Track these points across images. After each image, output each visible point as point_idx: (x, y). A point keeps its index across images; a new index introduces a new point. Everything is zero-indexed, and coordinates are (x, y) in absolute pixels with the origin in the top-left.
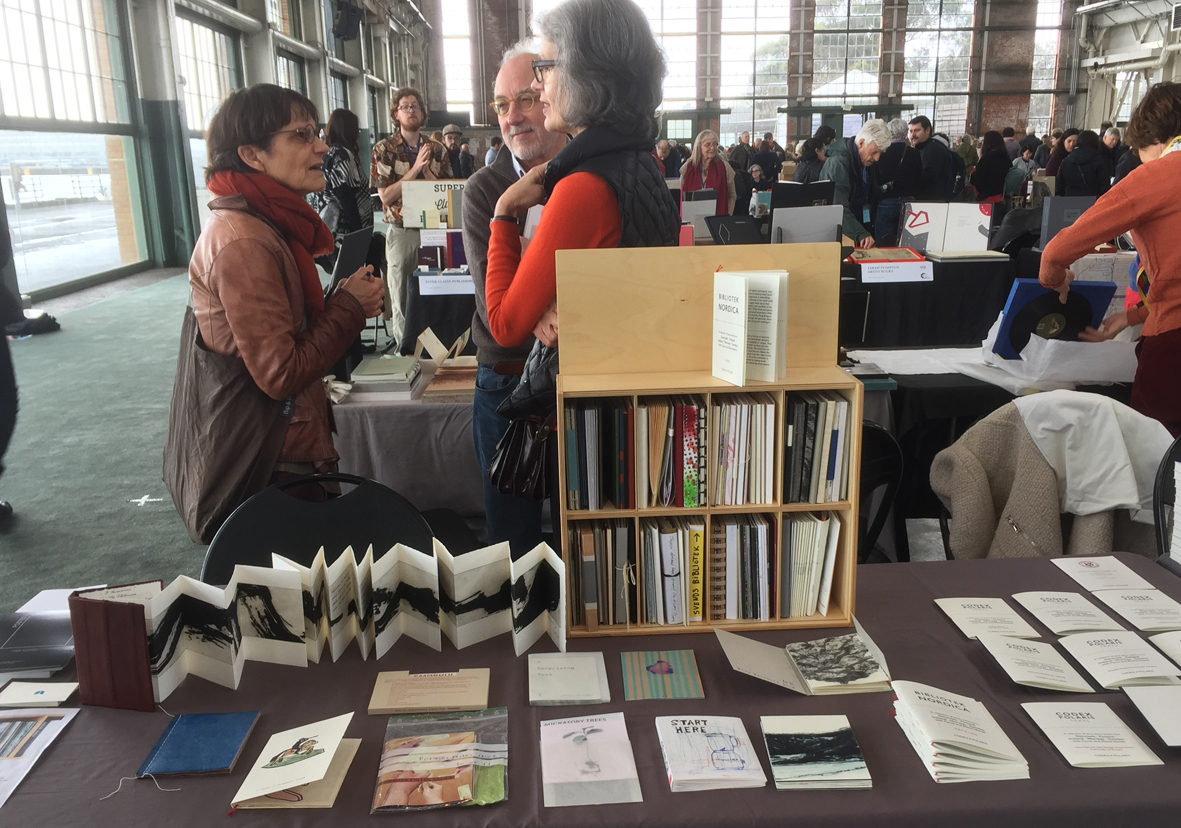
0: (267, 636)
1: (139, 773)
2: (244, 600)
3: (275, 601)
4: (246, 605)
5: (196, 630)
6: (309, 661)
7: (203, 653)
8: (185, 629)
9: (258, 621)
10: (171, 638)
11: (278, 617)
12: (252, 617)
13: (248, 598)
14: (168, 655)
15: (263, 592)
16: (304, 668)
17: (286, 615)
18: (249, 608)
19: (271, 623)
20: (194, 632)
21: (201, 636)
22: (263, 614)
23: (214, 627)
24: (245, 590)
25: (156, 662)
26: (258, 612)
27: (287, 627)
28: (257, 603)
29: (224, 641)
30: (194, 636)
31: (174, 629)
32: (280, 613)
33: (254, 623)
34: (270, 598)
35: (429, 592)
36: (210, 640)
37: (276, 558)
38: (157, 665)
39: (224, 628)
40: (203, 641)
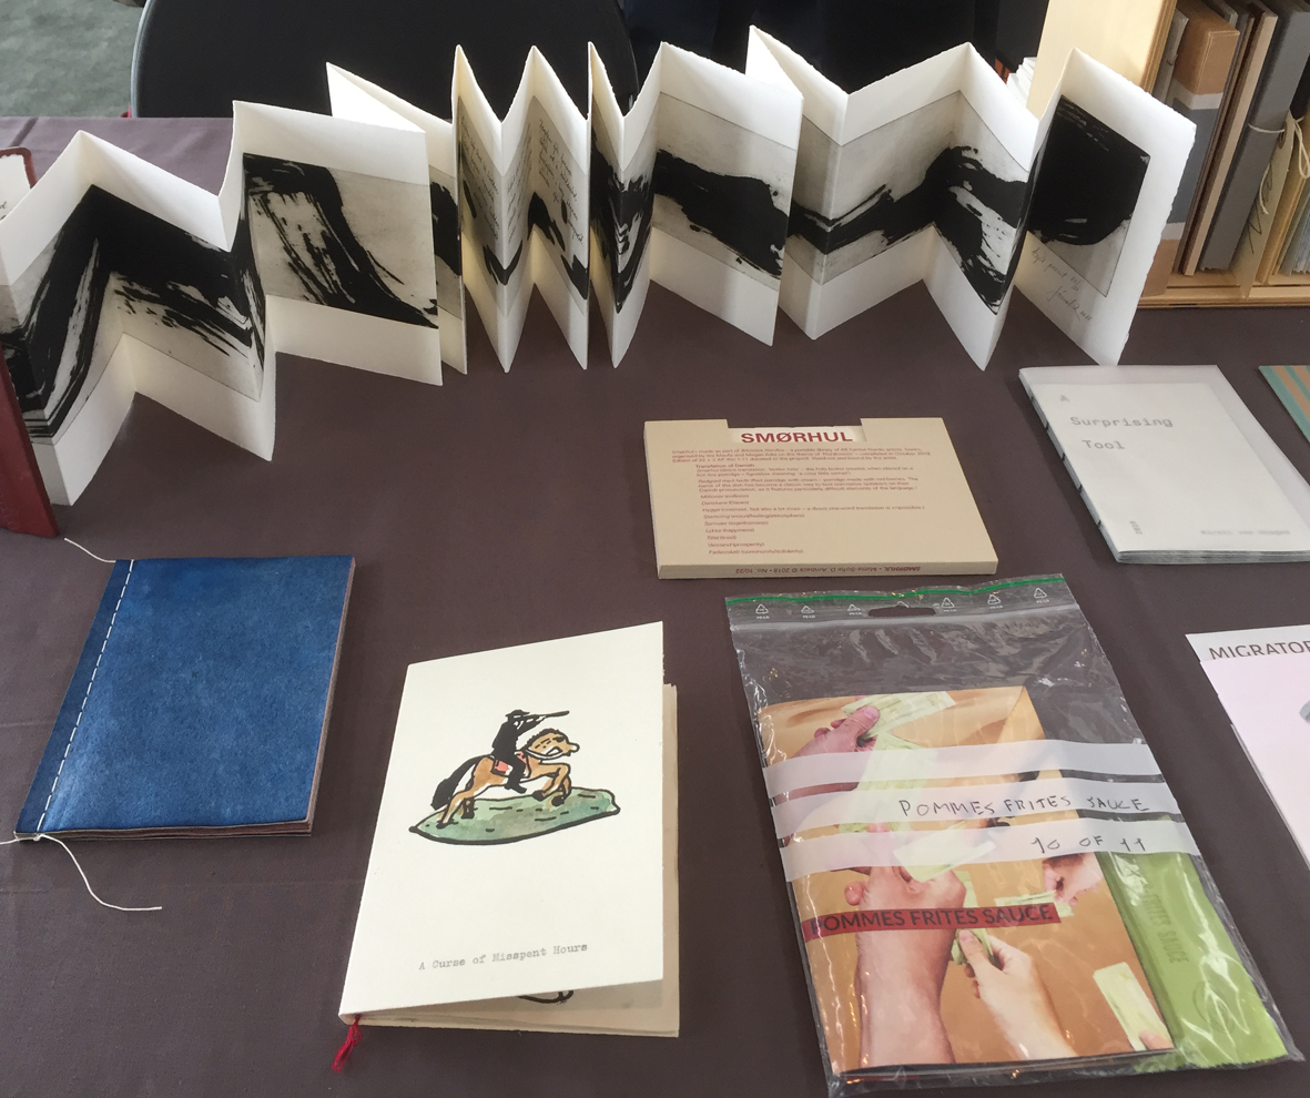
0: (333, 300)
1: (25, 825)
2: (265, 203)
3: (351, 210)
4: (272, 216)
5: (146, 292)
6: (445, 366)
7: (169, 353)
8: (114, 283)
9: (307, 259)
10: (76, 323)
11: (362, 256)
12: (289, 249)
13: (274, 198)
14: (74, 373)
15: (317, 184)
16: (433, 387)
17: (382, 252)
18: (280, 225)
19: (343, 269)
20: (140, 297)
21: (160, 310)
22: (319, 243)
23: (194, 292)
24: (267, 176)
25: (40, 403)
26: (306, 237)
27: (388, 282)
28: (301, 212)
29: (228, 337)
30: (138, 305)
31: (83, 296)
32: (367, 246)
33: (296, 266)
34: (338, 202)
35: (758, 191)
36: (188, 325)
37: (339, 80)
38: (48, 411)
39: (225, 301)
40: (167, 321)
